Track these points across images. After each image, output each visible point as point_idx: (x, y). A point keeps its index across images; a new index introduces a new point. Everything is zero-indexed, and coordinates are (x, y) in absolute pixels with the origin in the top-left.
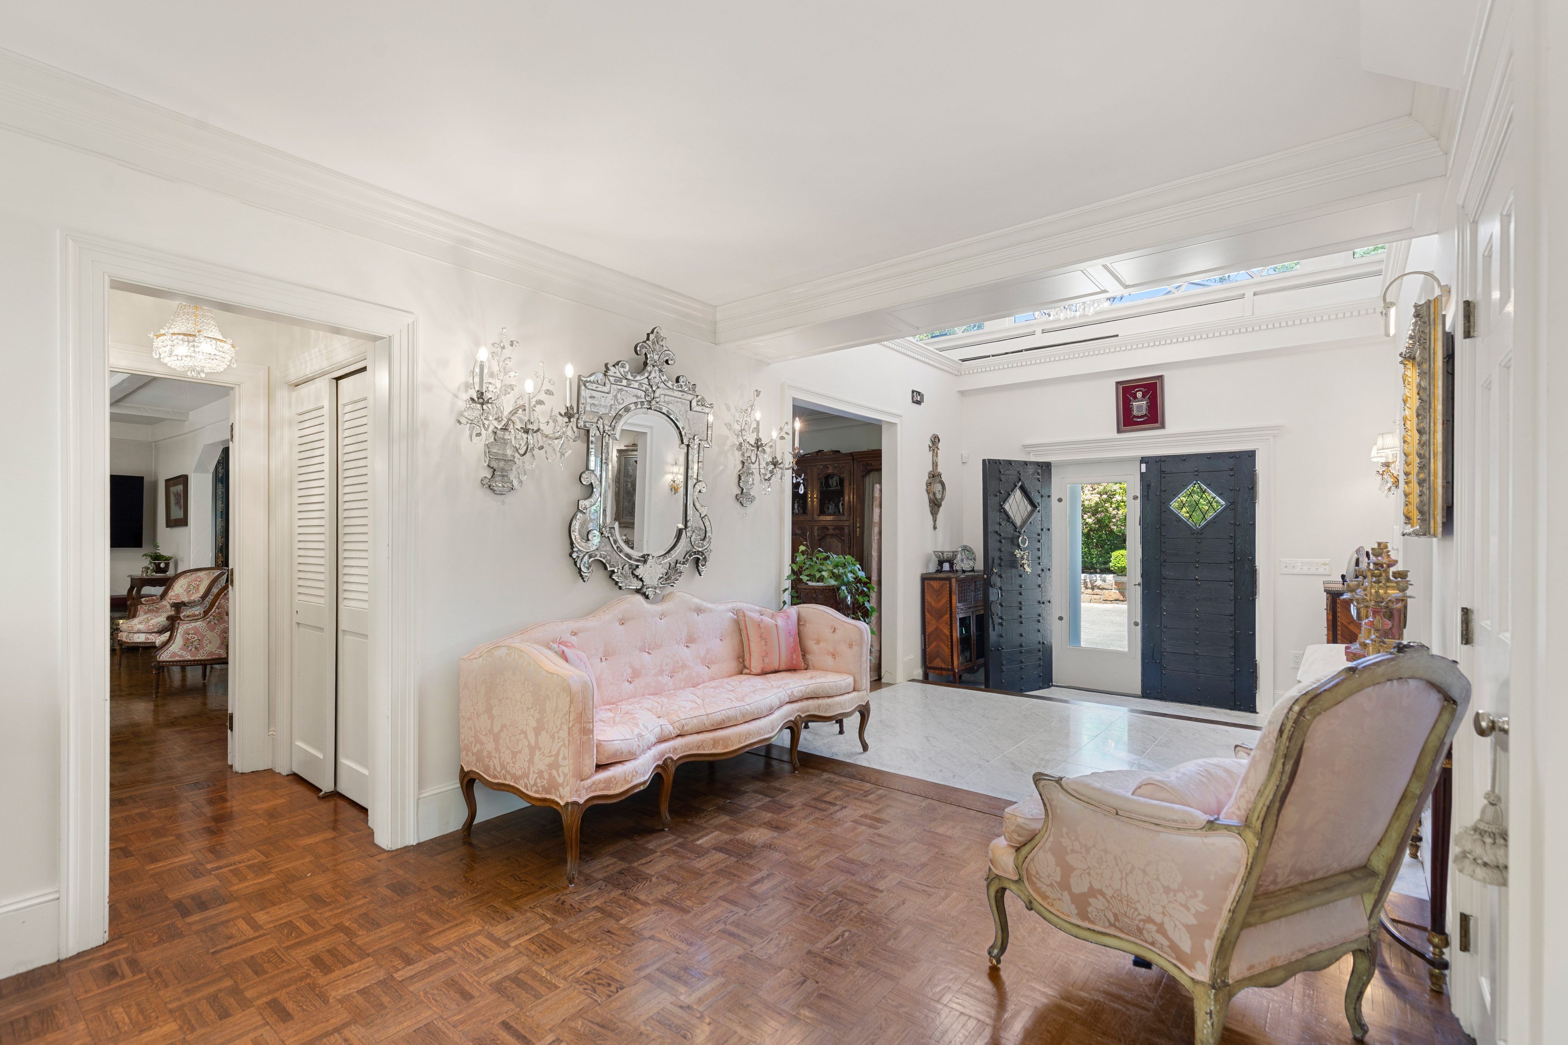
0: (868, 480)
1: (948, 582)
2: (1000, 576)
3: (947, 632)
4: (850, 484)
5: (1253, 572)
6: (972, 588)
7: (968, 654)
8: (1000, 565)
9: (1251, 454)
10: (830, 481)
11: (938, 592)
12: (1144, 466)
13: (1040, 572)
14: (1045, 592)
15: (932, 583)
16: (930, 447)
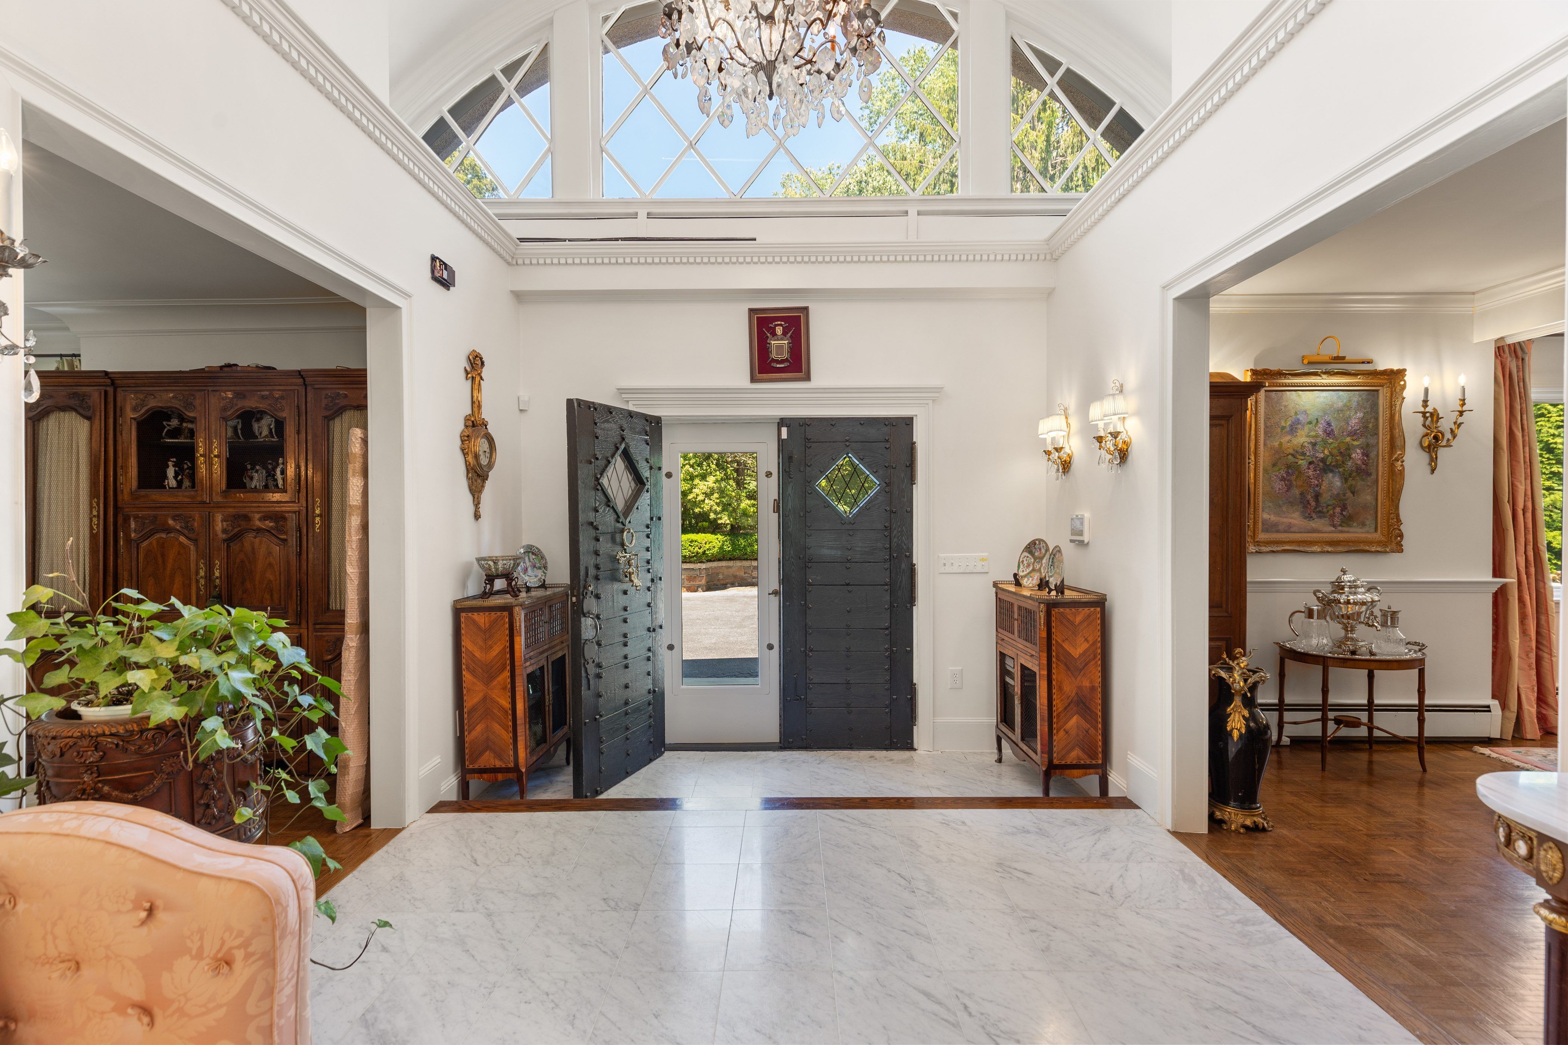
0: (337, 426)
1: (506, 614)
2: (598, 597)
3: (506, 703)
4: (298, 433)
5: (912, 571)
6: (546, 617)
7: (538, 729)
8: (597, 578)
9: (908, 422)
10: (256, 426)
11: (487, 633)
12: (784, 431)
13: (649, 584)
14: (656, 613)
15: (476, 616)
16: (467, 373)
